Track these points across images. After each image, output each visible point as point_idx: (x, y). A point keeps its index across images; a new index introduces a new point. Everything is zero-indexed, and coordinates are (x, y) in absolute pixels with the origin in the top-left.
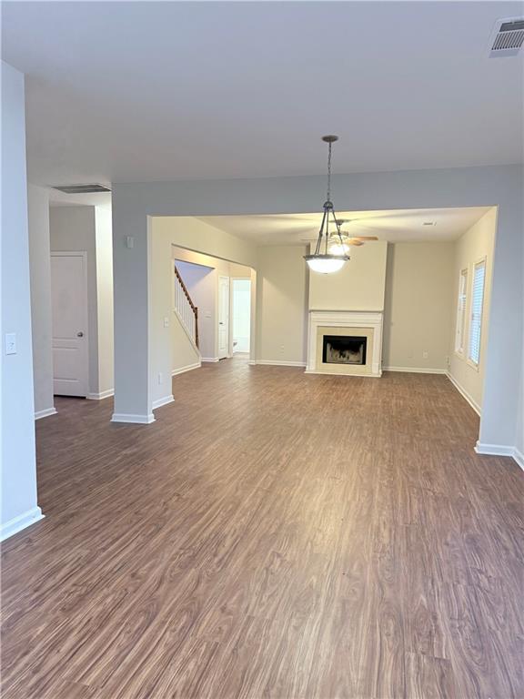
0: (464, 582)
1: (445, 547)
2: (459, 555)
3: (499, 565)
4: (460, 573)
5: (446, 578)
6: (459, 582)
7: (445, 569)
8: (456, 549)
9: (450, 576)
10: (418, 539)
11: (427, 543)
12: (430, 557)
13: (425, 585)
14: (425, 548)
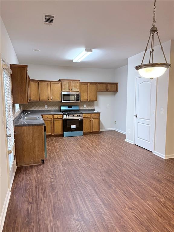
0: (57, 174)
1: (63, 183)
2: (58, 182)
3: (46, 182)
4: (58, 176)
5: (61, 174)
6: (58, 174)
7: (62, 176)
8: (59, 184)
9: (60, 175)
10: (72, 184)
11: (69, 183)
12: (66, 178)
13: (66, 171)
14: (69, 181)
